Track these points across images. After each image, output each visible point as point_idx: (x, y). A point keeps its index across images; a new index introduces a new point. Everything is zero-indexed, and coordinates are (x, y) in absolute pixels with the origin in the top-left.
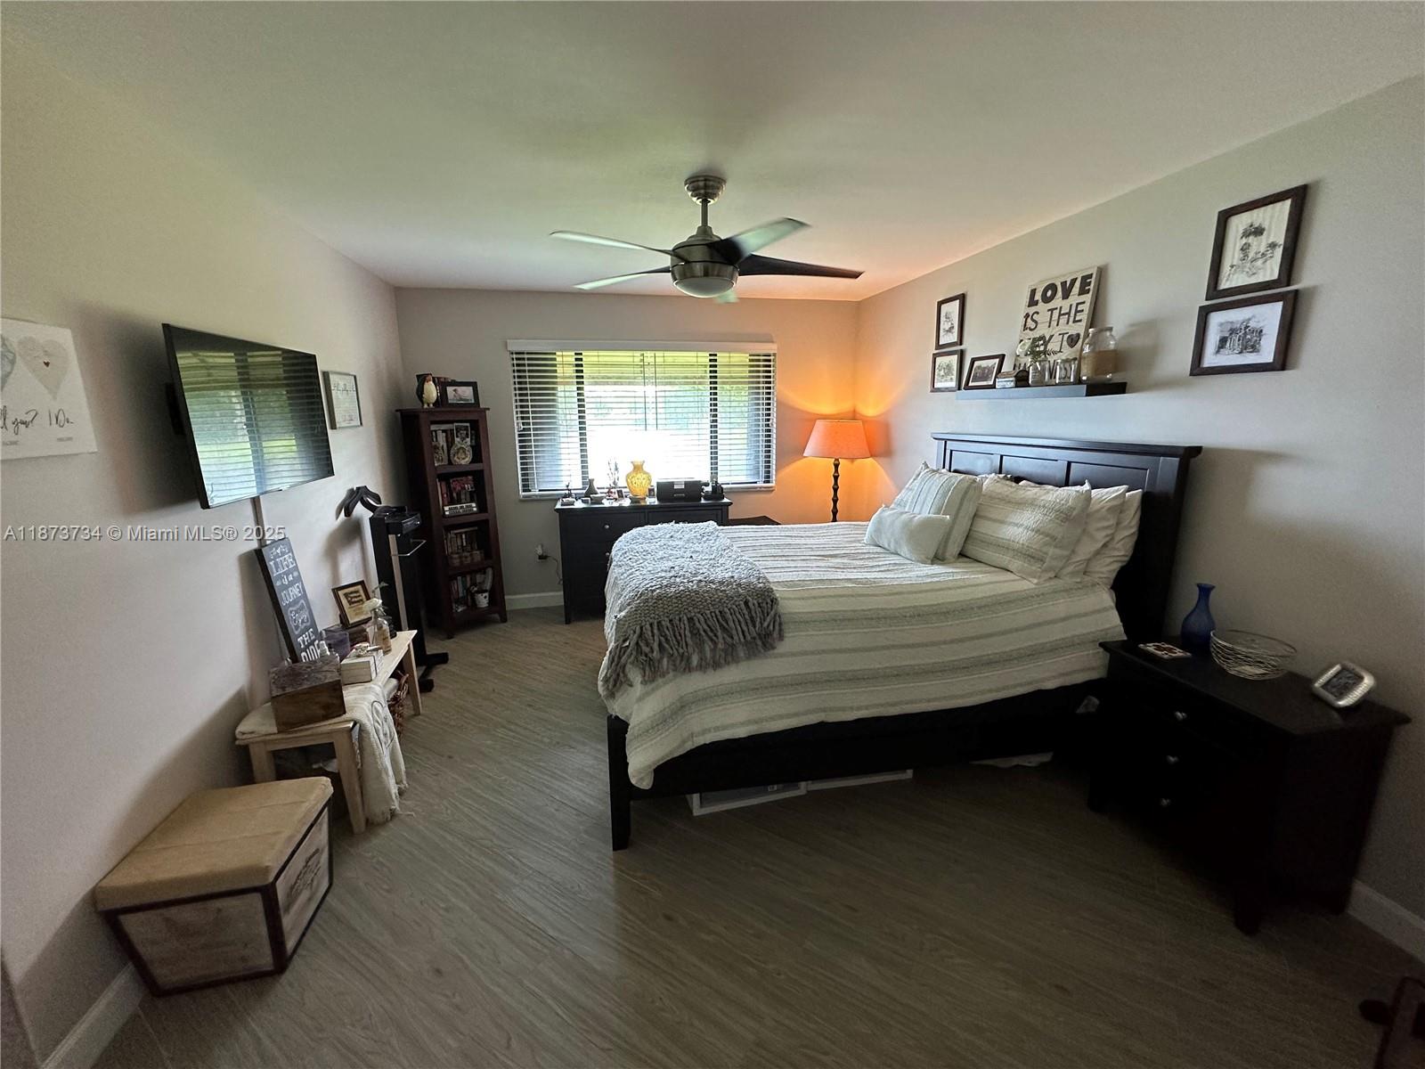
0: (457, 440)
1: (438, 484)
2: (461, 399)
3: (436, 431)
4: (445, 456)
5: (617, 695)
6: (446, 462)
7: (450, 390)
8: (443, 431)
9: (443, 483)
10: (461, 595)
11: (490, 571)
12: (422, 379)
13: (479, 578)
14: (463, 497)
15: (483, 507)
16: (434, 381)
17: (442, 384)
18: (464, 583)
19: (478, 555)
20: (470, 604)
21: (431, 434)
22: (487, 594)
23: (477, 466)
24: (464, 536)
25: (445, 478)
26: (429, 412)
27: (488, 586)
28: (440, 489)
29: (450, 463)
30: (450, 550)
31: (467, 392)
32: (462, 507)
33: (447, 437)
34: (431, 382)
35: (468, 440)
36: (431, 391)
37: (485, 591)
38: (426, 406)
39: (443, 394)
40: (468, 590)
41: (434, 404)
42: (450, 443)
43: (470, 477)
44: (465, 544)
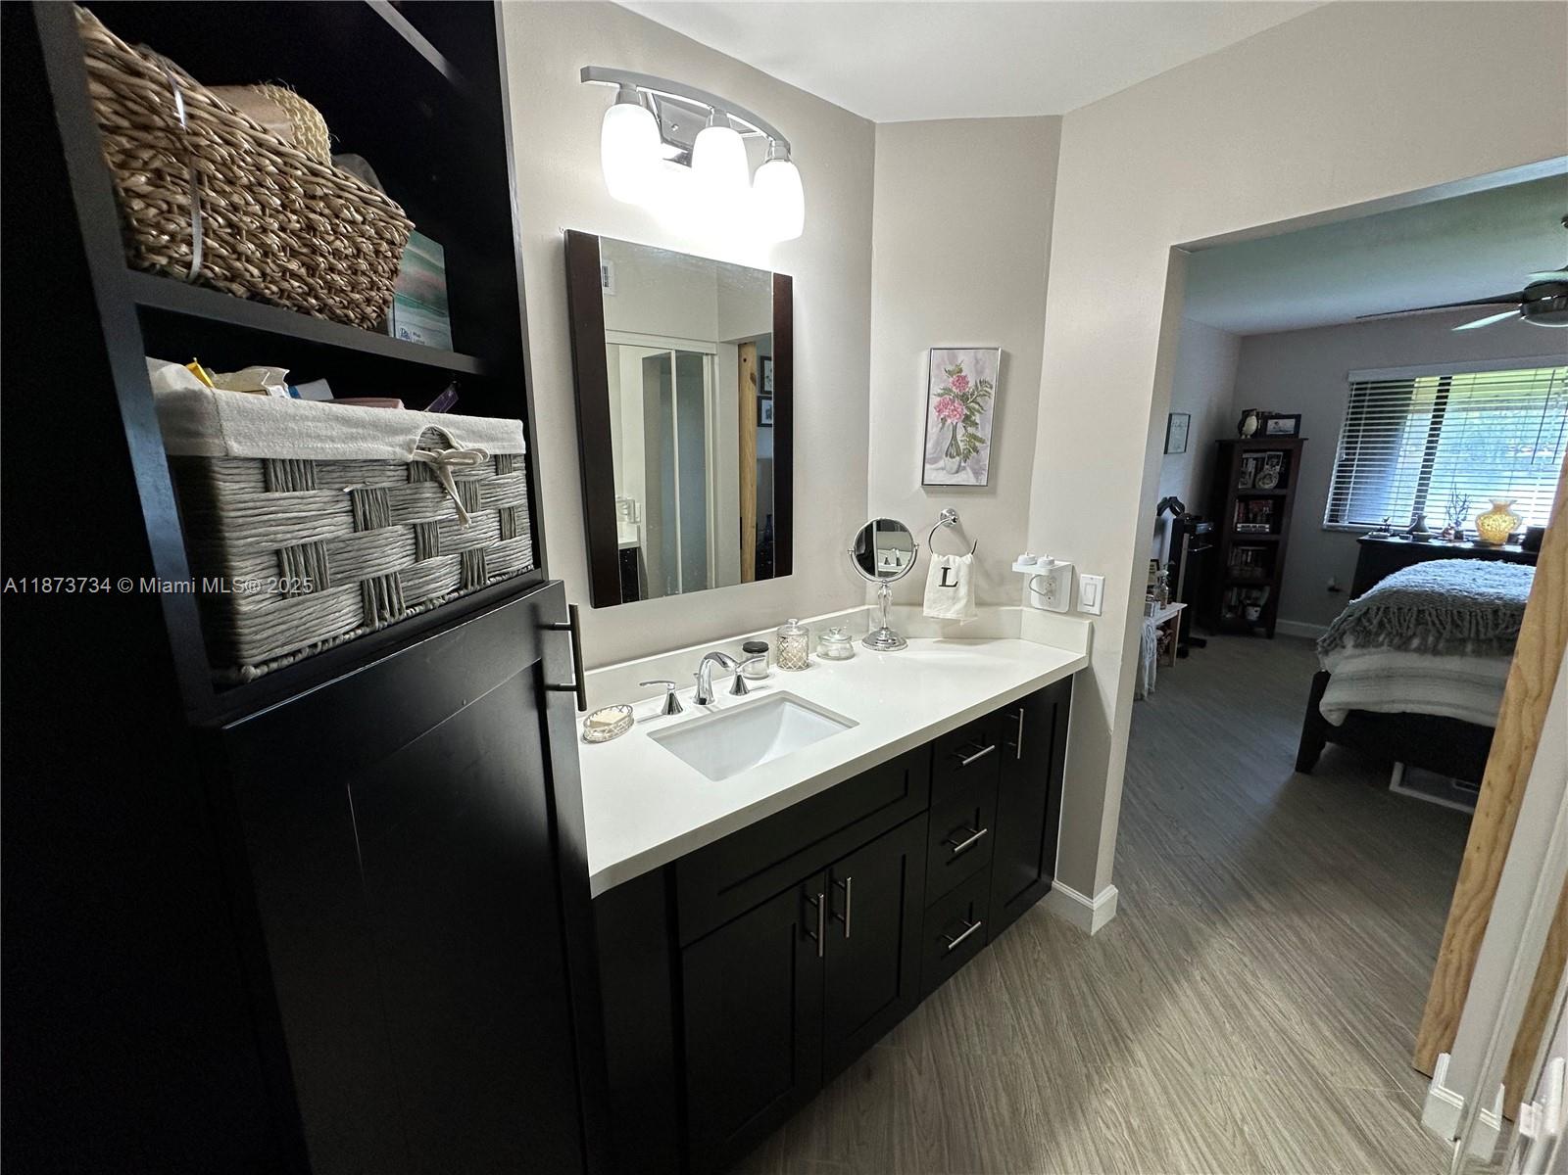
0: (1266, 467)
1: (1237, 504)
2: (1281, 431)
3: (1247, 459)
4: (1250, 482)
5: (1330, 654)
6: (1250, 486)
7: (1271, 423)
8: (1254, 459)
9: (1242, 505)
10: (1233, 604)
11: (1267, 589)
12: (1246, 414)
13: (1255, 594)
14: (1259, 518)
15: (1276, 529)
16: (1257, 416)
17: (1264, 418)
18: (1239, 595)
19: (1259, 571)
20: (1239, 613)
21: (1243, 462)
22: (1258, 609)
23: (1281, 492)
24: (1250, 553)
25: (1245, 499)
26: (1245, 442)
27: (1262, 602)
28: (1237, 510)
29: (1254, 486)
30: (1233, 563)
31: (1289, 424)
32: (1255, 527)
33: (1257, 465)
34: (1254, 417)
35: (1278, 467)
36: (1253, 424)
37: (1259, 606)
38: (1243, 437)
39: (1263, 427)
40: (1241, 602)
41: (1251, 436)
42: (1259, 469)
43: (1270, 501)
44: (1249, 560)
